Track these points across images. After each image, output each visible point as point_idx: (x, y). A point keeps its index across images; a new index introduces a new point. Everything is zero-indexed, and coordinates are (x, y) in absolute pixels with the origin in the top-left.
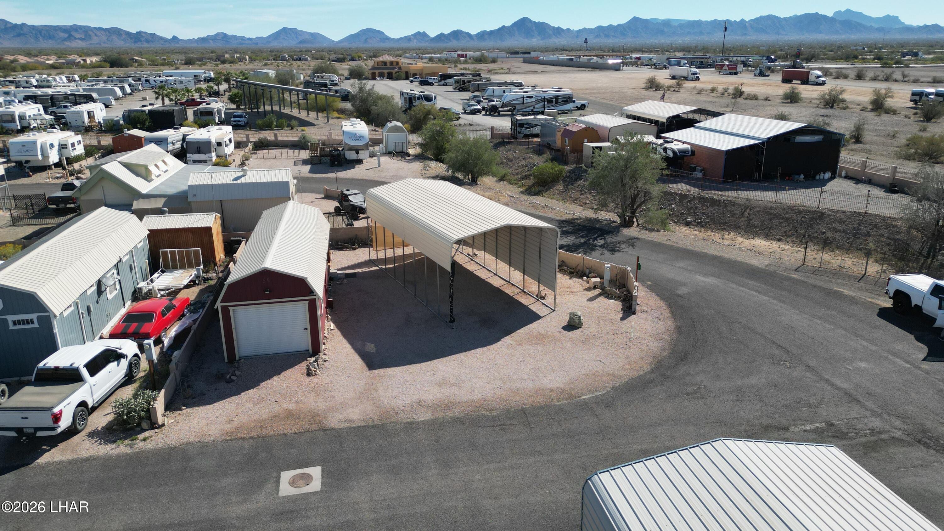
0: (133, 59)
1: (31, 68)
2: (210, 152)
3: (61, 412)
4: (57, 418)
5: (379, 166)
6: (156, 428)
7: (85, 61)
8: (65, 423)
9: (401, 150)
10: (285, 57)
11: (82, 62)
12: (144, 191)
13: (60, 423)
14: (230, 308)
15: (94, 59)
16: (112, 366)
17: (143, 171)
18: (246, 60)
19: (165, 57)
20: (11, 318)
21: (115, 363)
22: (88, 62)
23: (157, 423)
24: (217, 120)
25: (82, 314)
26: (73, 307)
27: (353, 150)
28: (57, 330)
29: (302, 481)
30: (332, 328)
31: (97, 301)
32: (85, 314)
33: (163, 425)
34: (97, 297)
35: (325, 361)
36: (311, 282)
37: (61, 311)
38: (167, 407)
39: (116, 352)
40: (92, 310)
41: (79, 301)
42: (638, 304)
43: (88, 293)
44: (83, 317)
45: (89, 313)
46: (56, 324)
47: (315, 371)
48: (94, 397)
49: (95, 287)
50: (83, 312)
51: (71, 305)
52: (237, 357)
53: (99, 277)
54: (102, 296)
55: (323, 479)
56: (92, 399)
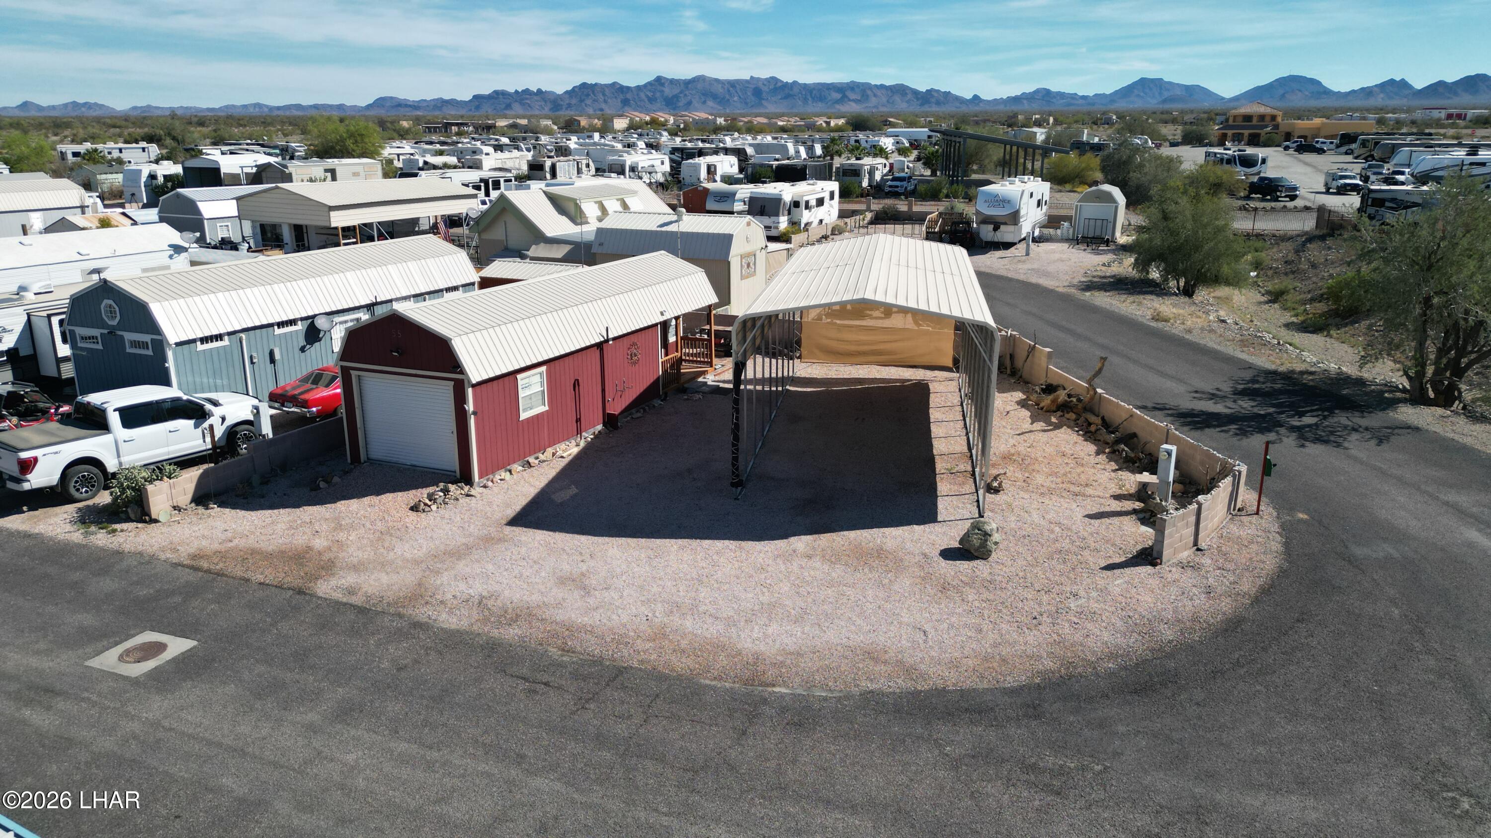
0: (886, 121)
1: (757, 130)
2: (777, 215)
3: (36, 459)
4: (27, 466)
5: (1027, 254)
6: (145, 522)
7: (828, 123)
8: (38, 479)
9: (1098, 233)
10: (1111, 118)
11: (824, 125)
13: (29, 477)
14: (352, 372)
15: (841, 122)
16: (185, 425)
17: (571, 208)
18: (1048, 124)
19: (932, 119)
20: (129, 336)
21: (191, 422)
22: (832, 124)
23: (149, 515)
24: (865, 184)
25: (251, 358)
26: (226, 342)
27: (990, 223)
28: (171, 364)
29: (138, 655)
30: (564, 455)
31: (303, 349)
32: (262, 359)
33: (156, 521)
34: (302, 342)
35: (468, 495)
36: (462, 348)
37: (184, 338)
38: (201, 498)
39: (202, 406)
40: (277, 356)
41: (243, 336)
42: (1198, 550)
43: (278, 331)
44: (252, 363)
45: (272, 360)
46: (170, 354)
47: (426, 504)
48: (123, 459)
49: (300, 327)
50: (254, 354)
51: (219, 337)
52: (363, 457)
53: (311, 313)
54: (317, 344)
55: (168, 662)
56: (116, 461)
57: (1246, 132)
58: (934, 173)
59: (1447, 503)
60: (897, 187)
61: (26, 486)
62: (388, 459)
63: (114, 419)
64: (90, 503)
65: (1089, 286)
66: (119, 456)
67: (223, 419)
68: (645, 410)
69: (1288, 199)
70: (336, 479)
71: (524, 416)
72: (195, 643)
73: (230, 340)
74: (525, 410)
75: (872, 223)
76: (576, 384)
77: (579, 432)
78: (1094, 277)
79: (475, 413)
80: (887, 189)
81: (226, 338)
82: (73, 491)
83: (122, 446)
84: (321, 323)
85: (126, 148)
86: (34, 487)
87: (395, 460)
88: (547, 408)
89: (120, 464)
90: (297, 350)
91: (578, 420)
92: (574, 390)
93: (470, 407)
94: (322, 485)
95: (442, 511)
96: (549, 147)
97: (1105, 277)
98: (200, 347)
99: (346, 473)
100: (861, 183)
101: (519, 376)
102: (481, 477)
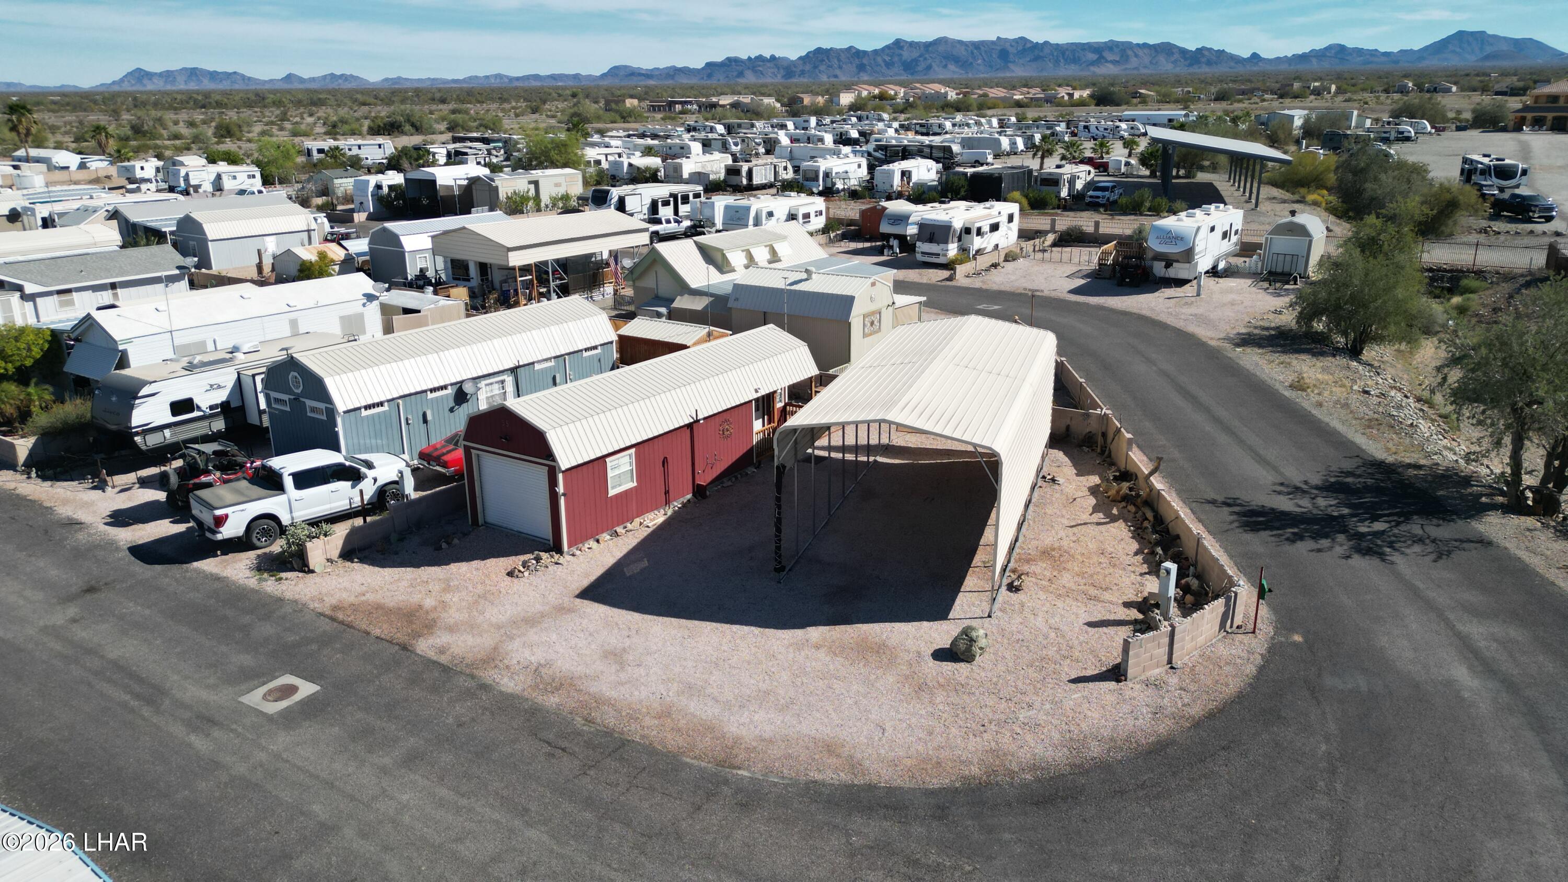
0: (1137, 92)
1: (989, 105)
2: (946, 242)
3: (227, 516)
4: (220, 521)
5: (1198, 295)
6: (304, 572)
7: (1071, 95)
8: (230, 530)
9: (1287, 269)
10: (1406, 86)
11: (1066, 98)
12: (694, 285)
13: (221, 529)
14: (472, 451)
15: (1086, 93)
16: (343, 486)
17: (718, 258)
18: (1329, 93)
19: (1191, 89)
20: (309, 403)
21: (349, 484)
22: (1077, 95)
23: (308, 567)
24: (1064, 193)
25: (407, 419)
26: (386, 407)
27: (1162, 260)
28: (340, 429)
29: (278, 694)
30: (650, 525)
31: (452, 410)
32: (416, 420)
33: (313, 572)
34: (452, 404)
35: (557, 563)
36: (555, 440)
37: (351, 407)
38: (348, 554)
39: (358, 470)
40: (429, 417)
41: (400, 401)
42: (1172, 668)
43: (430, 396)
44: (408, 424)
45: (425, 421)
46: (339, 421)
47: (520, 571)
48: (294, 515)
49: (450, 391)
50: (410, 417)
51: (381, 404)
52: (481, 521)
53: (459, 379)
54: (465, 405)
55: (297, 703)
56: (289, 516)
57: (1550, 116)
58: (1153, 174)
59: (1458, 635)
60: (1098, 197)
61: (219, 537)
62: (500, 524)
63: (288, 482)
64: (267, 550)
65: (1246, 341)
66: (291, 512)
67: (375, 480)
68: (736, 478)
69: (1543, 220)
70: (456, 541)
71: (612, 492)
72: (318, 688)
73: (389, 406)
74: (613, 488)
75: (1054, 245)
76: (665, 461)
77: (667, 502)
78: (1256, 328)
79: (564, 495)
80: (1088, 200)
81: (386, 404)
82: (255, 540)
83: (294, 504)
84: (468, 388)
85: (364, 145)
86: (225, 537)
87: (505, 525)
88: (635, 484)
89: (293, 518)
90: (447, 410)
91: (667, 492)
92: (663, 466)
93: (561, 489)
94: (444, 545)
95: (531, 577)
96: (757, 141)
97: (1267, 329)
98: (364, 413)
99: (465, 535)
100: (1059, 192)
101: (608, 460)
102: (570, 546)
